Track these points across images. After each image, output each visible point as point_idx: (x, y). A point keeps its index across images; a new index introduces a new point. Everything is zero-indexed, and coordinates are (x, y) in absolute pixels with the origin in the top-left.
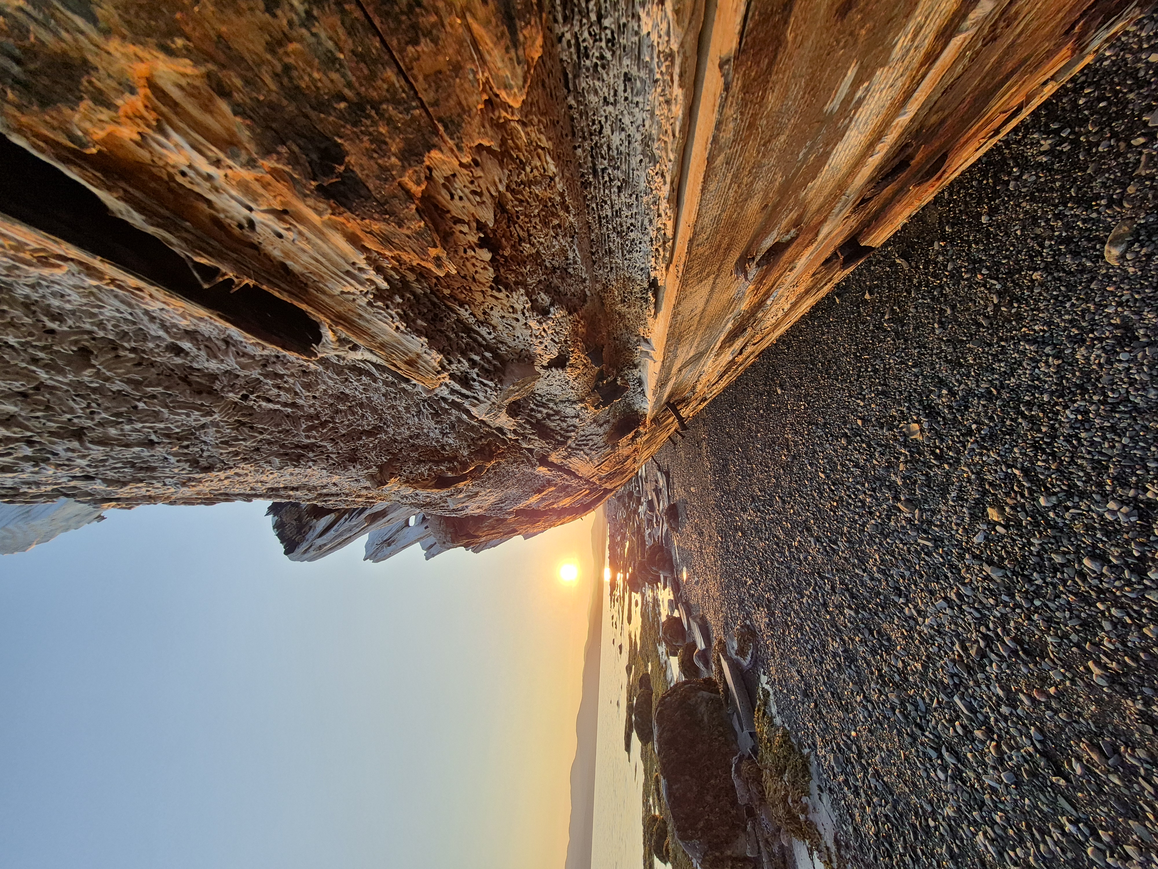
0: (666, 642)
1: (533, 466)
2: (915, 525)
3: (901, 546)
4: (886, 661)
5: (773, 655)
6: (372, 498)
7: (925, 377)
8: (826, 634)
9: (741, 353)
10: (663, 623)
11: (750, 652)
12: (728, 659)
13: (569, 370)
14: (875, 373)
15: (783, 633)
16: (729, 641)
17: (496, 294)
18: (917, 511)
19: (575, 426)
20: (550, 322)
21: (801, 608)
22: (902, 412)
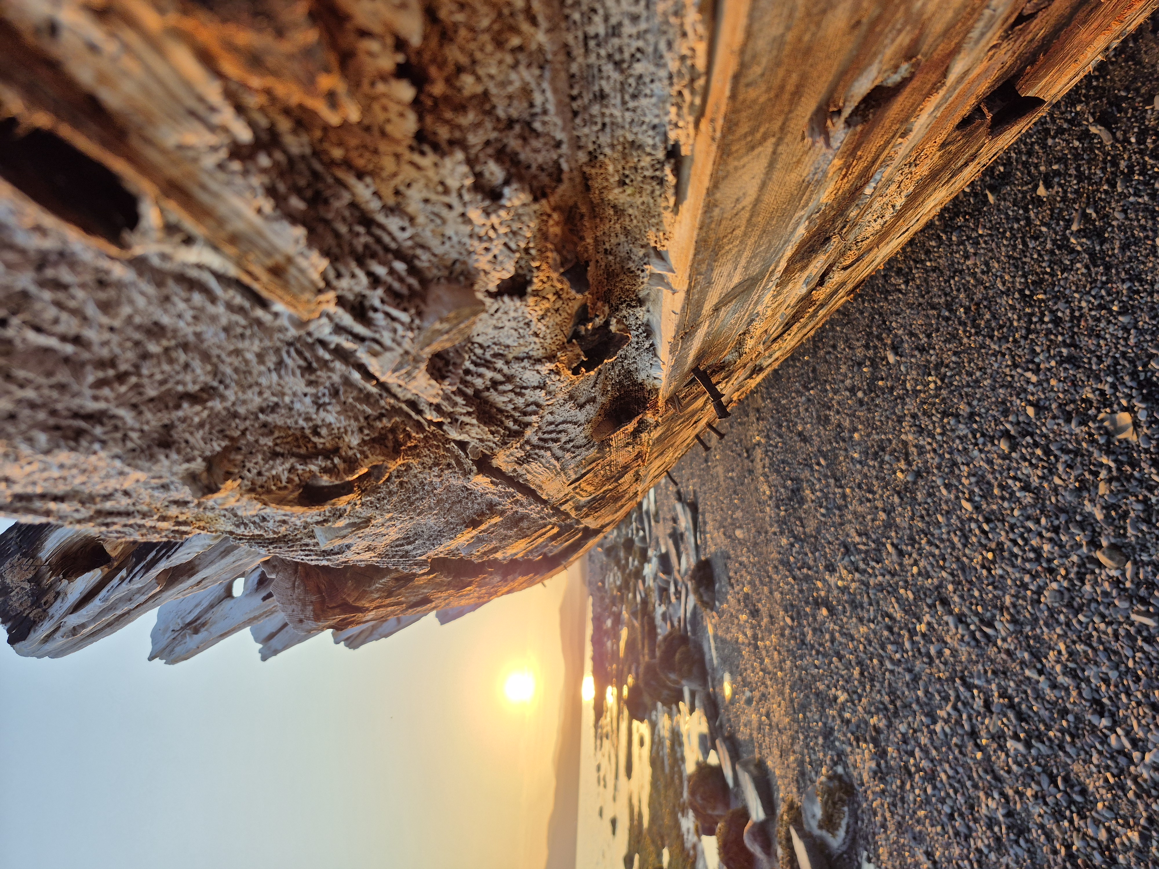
0: (695, 810)
1: (466, 473)
2: (1125, 590)
3: (1102, 626)
4: (1078, 830)
5: (884, 826)
6: (185, 523)
7: (1141, 332)
8: (975, 786)
9: (821, 282)
10: (690, 778)
11: (844, 823)
12: (805, 836)
13: (531, 300)
14: (1057, 325)
15: (902, 787)
16: (806, 805)
17: (417, 158)
18: (1129, 565)
19: (538, 405)
20: (503, 213)
21: (931, 739)
22: (1102, 393)
